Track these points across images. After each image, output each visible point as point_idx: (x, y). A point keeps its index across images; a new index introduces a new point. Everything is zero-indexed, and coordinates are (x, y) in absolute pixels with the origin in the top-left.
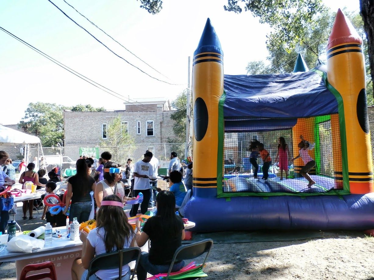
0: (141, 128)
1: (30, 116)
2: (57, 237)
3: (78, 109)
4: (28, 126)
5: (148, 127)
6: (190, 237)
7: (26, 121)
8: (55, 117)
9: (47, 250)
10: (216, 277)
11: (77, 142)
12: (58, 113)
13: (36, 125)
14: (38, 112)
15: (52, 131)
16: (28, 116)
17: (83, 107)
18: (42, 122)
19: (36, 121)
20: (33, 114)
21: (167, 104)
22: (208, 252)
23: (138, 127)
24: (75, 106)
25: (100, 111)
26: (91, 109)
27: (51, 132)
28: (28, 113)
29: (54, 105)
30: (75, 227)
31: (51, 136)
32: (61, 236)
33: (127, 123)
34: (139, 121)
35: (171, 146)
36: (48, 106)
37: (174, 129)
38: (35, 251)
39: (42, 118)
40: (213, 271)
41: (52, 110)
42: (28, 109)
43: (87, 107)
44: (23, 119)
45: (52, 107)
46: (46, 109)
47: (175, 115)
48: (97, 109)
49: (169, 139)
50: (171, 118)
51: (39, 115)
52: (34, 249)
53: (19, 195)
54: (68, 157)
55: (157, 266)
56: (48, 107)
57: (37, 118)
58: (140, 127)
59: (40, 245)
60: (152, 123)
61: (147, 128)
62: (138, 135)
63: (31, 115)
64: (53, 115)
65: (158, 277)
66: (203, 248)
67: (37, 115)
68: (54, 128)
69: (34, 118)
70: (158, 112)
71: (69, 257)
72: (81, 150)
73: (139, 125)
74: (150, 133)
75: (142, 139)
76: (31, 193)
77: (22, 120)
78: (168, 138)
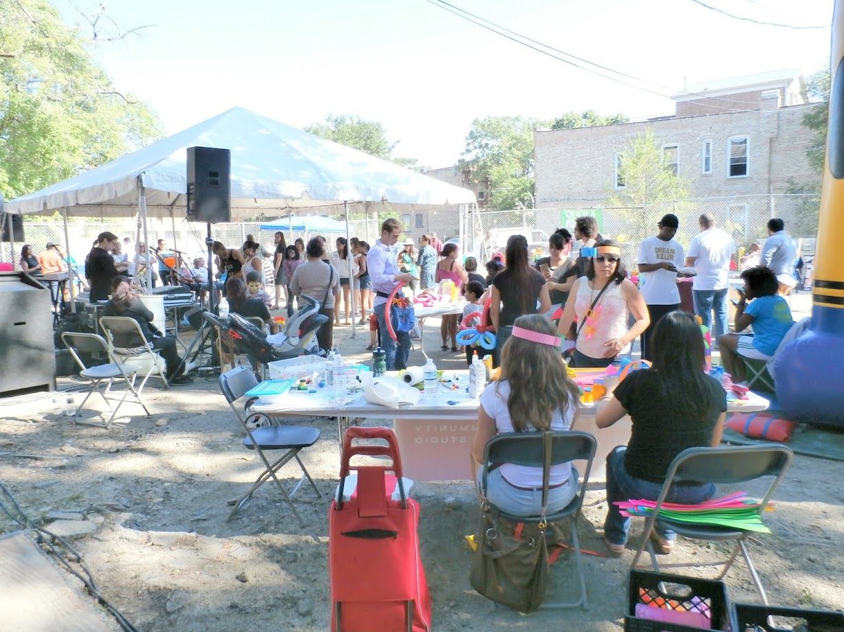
0: (714, 156)
1: (475, 148)
2: (449, 388)
3: (565, 122)
4: (471, 169)
5: (733, 154)
6: (785, 435)
7: (469, 158)
8: (519, 145)
9: (423, 409)
10: (825, 543)
11: (561, 198)
12: (525, 136)
13: (484, 167)
14: (489, 138)
15: (512, 176)
16: (471, 147)
17: (576, 117)
18: (497, 158)
19: (485, 158)
20: (480, 142)
21: (795, 88)
22: (778, 475)
23: (704, 156)
24: (559, 118)
25: (614, 122)
26: (594, 121)
27: (510, 180)
28: (471, 141)
29: (517, 119)
30: (476, 373)
31: (511, 188)
32: (457, 387)
33: (676, 147)
34: (708, 141)
35: (800, 201)
36: (505, 124)
37: (809, 154)
38: (404, 408)
39: (496, 150)
40: (823, 527)
41: (516, 132)
42: (472, 132)
43: (585, 117)
44: (462, 154)
45: (514, 125)
46: (503, 129)
47: (815, 117)
48: (607, 120)
49: (792, 184)
50: (804, 123)
51: (491, 143)
52: (401, 404)
53: (429, 304)
54: (541, 231)
55: (640, 481)
56: (506, 126)
57: (487, 151)
58: (711, 156)
59: (413, 398)
60: (745, 142)
61: (729, 157)
62: (705, 176)
63: (476, 144)
64: (517, 142)
65: (636, 506)
66: (764, 463)
67: (487, 144)
68: (517, 169)
69: (481, 150)
70: (766, 112)
71: (469, 428)
72: (564, 215)
73: (708, 150)
74: (738, 169)
75: (715, 186)
76: (450, 301)
77: (461, 158)
78: (790, 181)
